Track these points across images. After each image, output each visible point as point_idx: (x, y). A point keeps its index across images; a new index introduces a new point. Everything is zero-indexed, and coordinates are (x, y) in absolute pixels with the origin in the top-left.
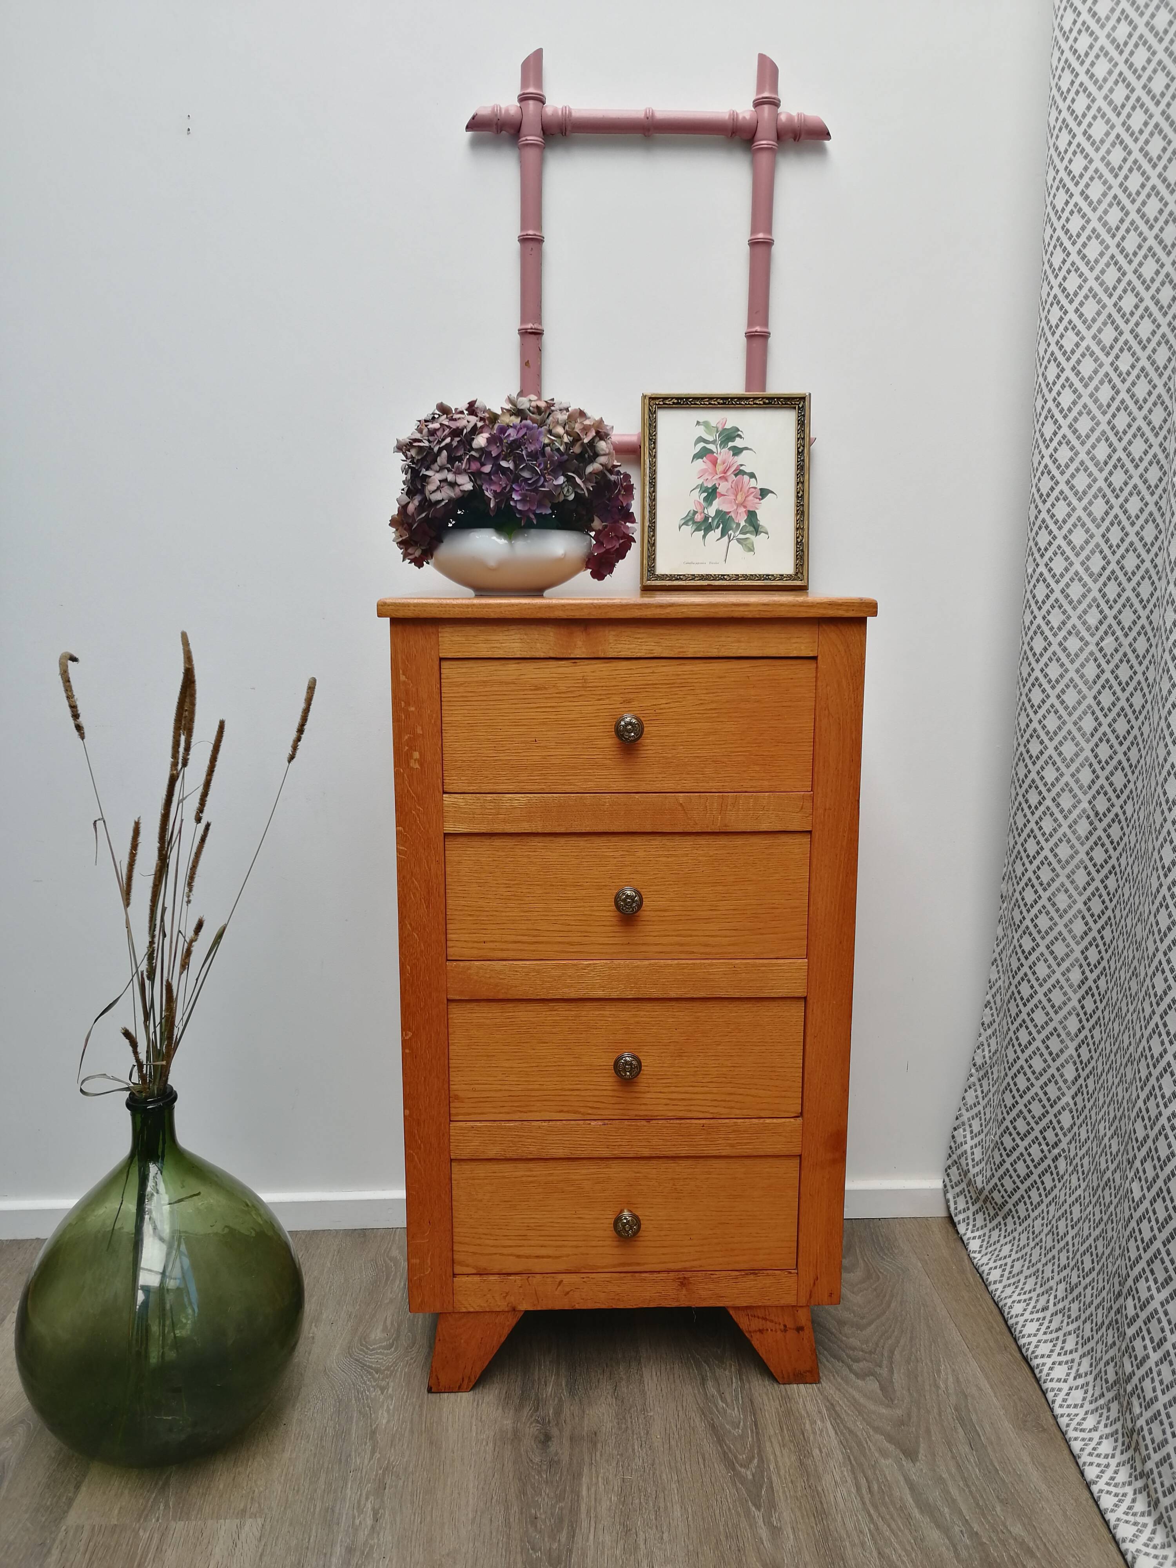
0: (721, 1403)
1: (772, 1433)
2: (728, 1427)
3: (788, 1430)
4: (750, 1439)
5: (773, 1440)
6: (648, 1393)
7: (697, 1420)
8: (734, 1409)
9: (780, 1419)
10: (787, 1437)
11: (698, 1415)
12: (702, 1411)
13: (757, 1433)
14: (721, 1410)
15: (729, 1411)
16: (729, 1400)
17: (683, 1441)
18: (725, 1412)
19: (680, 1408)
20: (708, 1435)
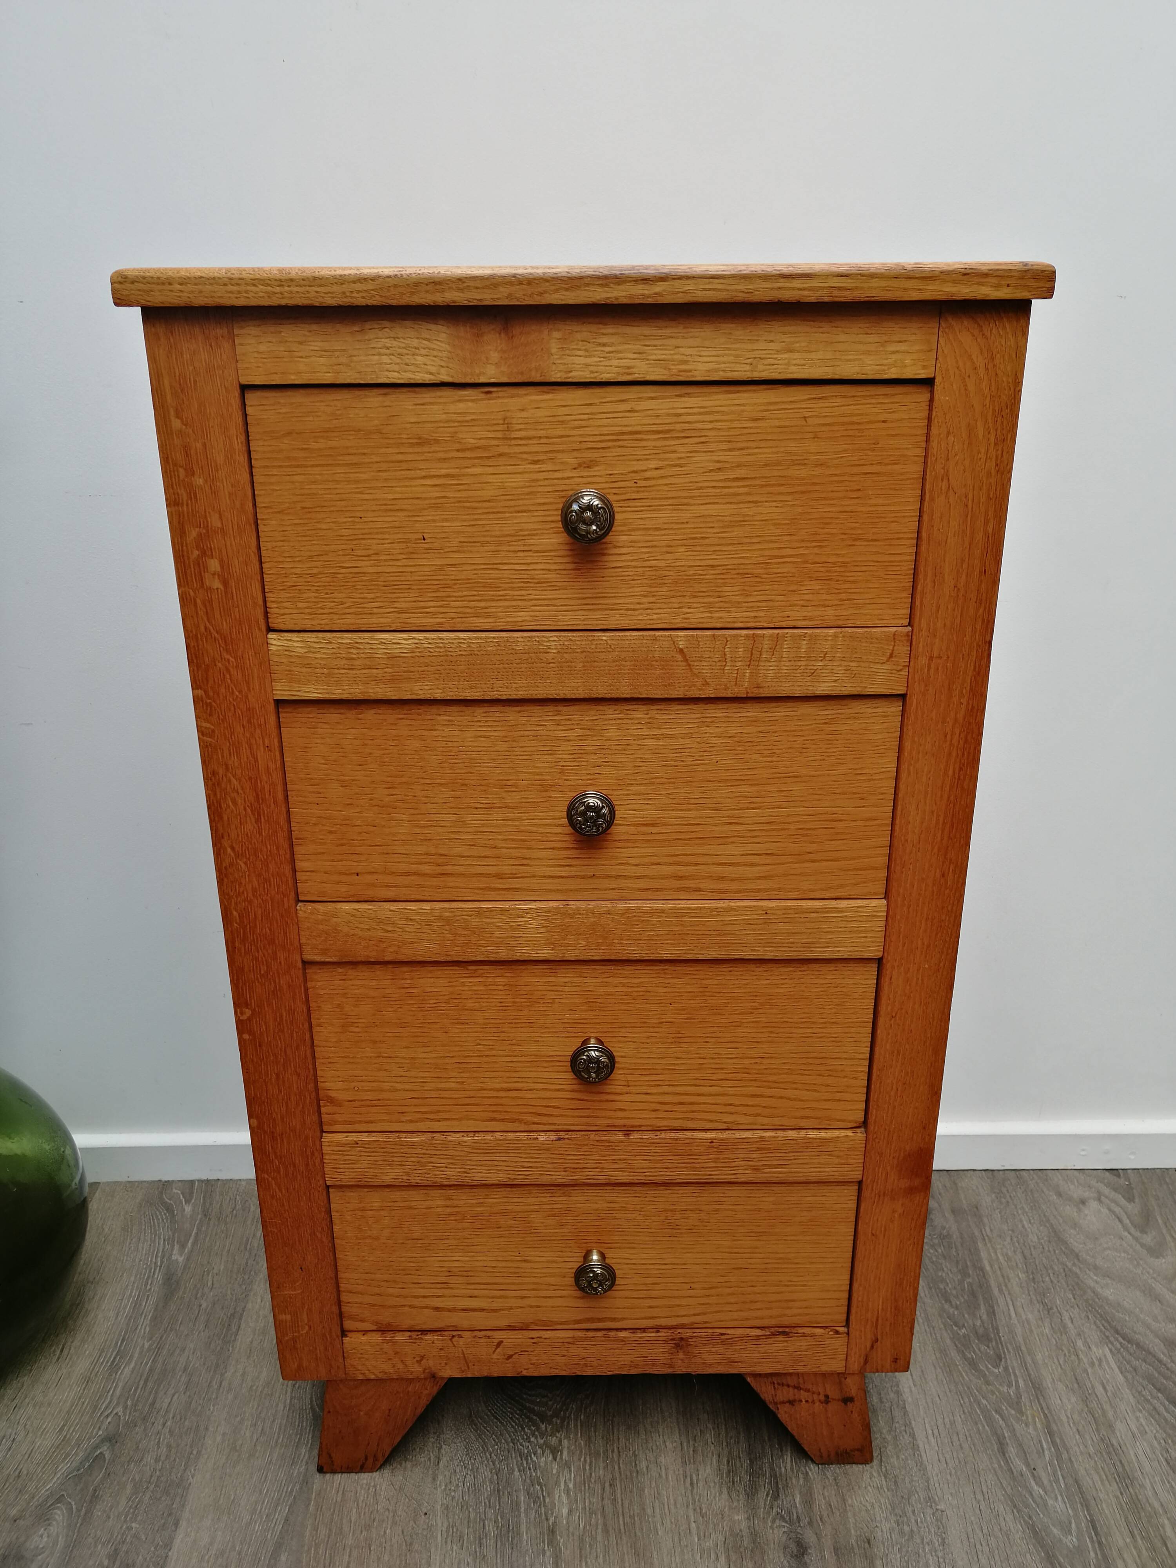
0: (1036, 1487)
1: (1121, 1543)
2: (1055, 1531)
3: (1143, 1538)
4: (1092, 1554)
5: (1125, 1556)
6: (929, 1468)
7: (1009, 1517)
8: (1057, 1498)
9: (1126, 1518)
10: (1144, 1552)
11: (1008, 1508)
12: (1012, 1501)
13: (1100, 1543)
14: (1039, 1500)
15: (1050, 1502)
16: (1046, 1482)
17: (997, 1558)
18: (1046, 1505)
19: (979, 1497)
20: (1031, 1547)
